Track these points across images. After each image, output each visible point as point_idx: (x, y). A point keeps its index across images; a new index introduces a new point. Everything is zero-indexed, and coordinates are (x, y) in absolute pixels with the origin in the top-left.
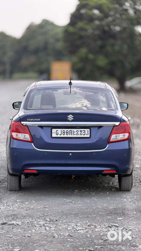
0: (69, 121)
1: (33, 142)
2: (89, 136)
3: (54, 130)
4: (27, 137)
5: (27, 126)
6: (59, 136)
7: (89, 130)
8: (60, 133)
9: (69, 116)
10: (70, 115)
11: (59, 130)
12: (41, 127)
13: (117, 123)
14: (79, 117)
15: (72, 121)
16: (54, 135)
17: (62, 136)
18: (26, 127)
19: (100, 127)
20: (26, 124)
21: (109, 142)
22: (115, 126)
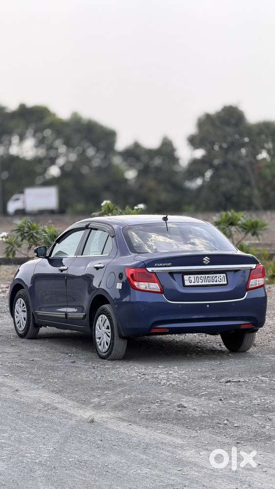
0: (205, 265)
1: (163, 293)
2: (226, 283)
3: (186, 277)
4: (155, 286)
5: (155, 273)
6: (192, 284)
7: (225, 275)
8: (193, 281)
9: (205, 259)
10: (206, 257)
11: (192, 277)
12: (171, 273)
13: (254, 266)
14: (216, 259)
15: (209, 264)
16: (187, 283)
17: (196, 284)
18: (154, 275)
19: (236, 271)
20: (153, 270)
21: (248, 290)
22: (251, 269)
